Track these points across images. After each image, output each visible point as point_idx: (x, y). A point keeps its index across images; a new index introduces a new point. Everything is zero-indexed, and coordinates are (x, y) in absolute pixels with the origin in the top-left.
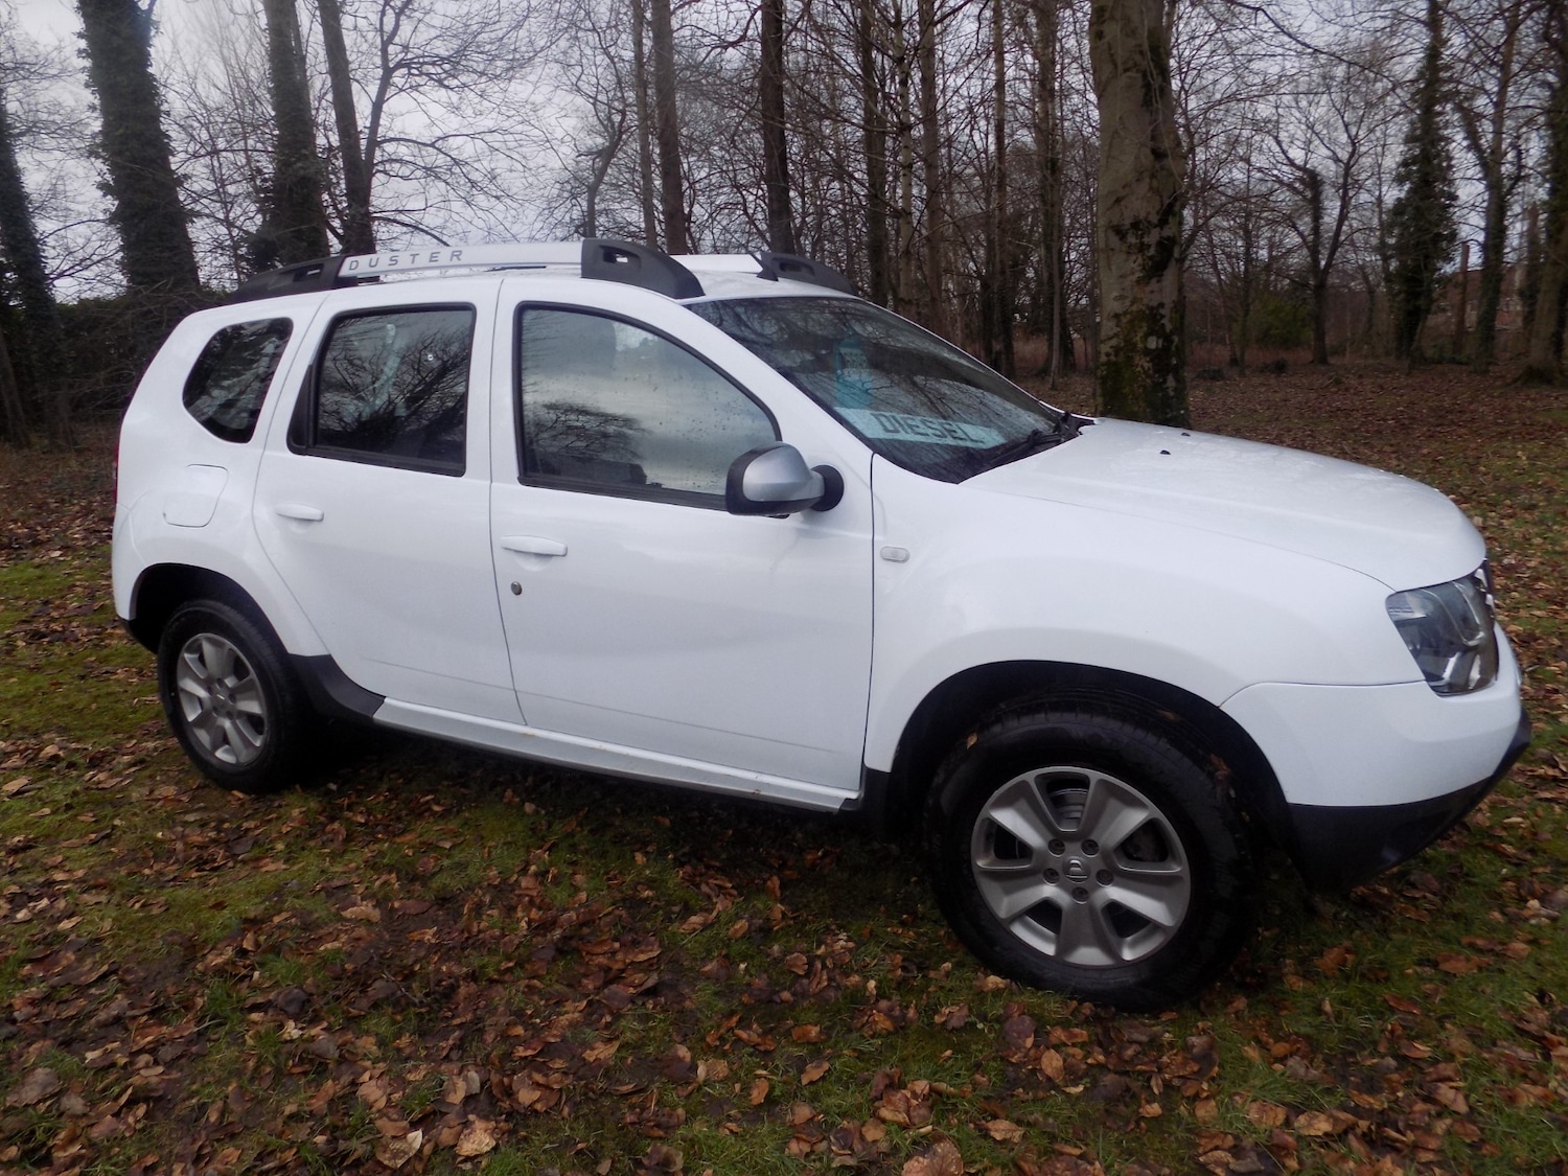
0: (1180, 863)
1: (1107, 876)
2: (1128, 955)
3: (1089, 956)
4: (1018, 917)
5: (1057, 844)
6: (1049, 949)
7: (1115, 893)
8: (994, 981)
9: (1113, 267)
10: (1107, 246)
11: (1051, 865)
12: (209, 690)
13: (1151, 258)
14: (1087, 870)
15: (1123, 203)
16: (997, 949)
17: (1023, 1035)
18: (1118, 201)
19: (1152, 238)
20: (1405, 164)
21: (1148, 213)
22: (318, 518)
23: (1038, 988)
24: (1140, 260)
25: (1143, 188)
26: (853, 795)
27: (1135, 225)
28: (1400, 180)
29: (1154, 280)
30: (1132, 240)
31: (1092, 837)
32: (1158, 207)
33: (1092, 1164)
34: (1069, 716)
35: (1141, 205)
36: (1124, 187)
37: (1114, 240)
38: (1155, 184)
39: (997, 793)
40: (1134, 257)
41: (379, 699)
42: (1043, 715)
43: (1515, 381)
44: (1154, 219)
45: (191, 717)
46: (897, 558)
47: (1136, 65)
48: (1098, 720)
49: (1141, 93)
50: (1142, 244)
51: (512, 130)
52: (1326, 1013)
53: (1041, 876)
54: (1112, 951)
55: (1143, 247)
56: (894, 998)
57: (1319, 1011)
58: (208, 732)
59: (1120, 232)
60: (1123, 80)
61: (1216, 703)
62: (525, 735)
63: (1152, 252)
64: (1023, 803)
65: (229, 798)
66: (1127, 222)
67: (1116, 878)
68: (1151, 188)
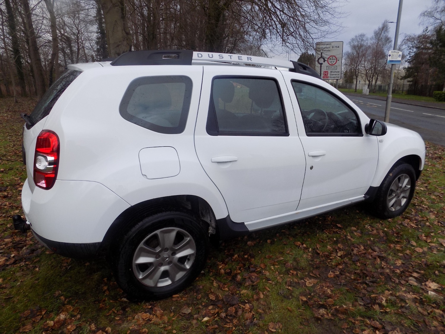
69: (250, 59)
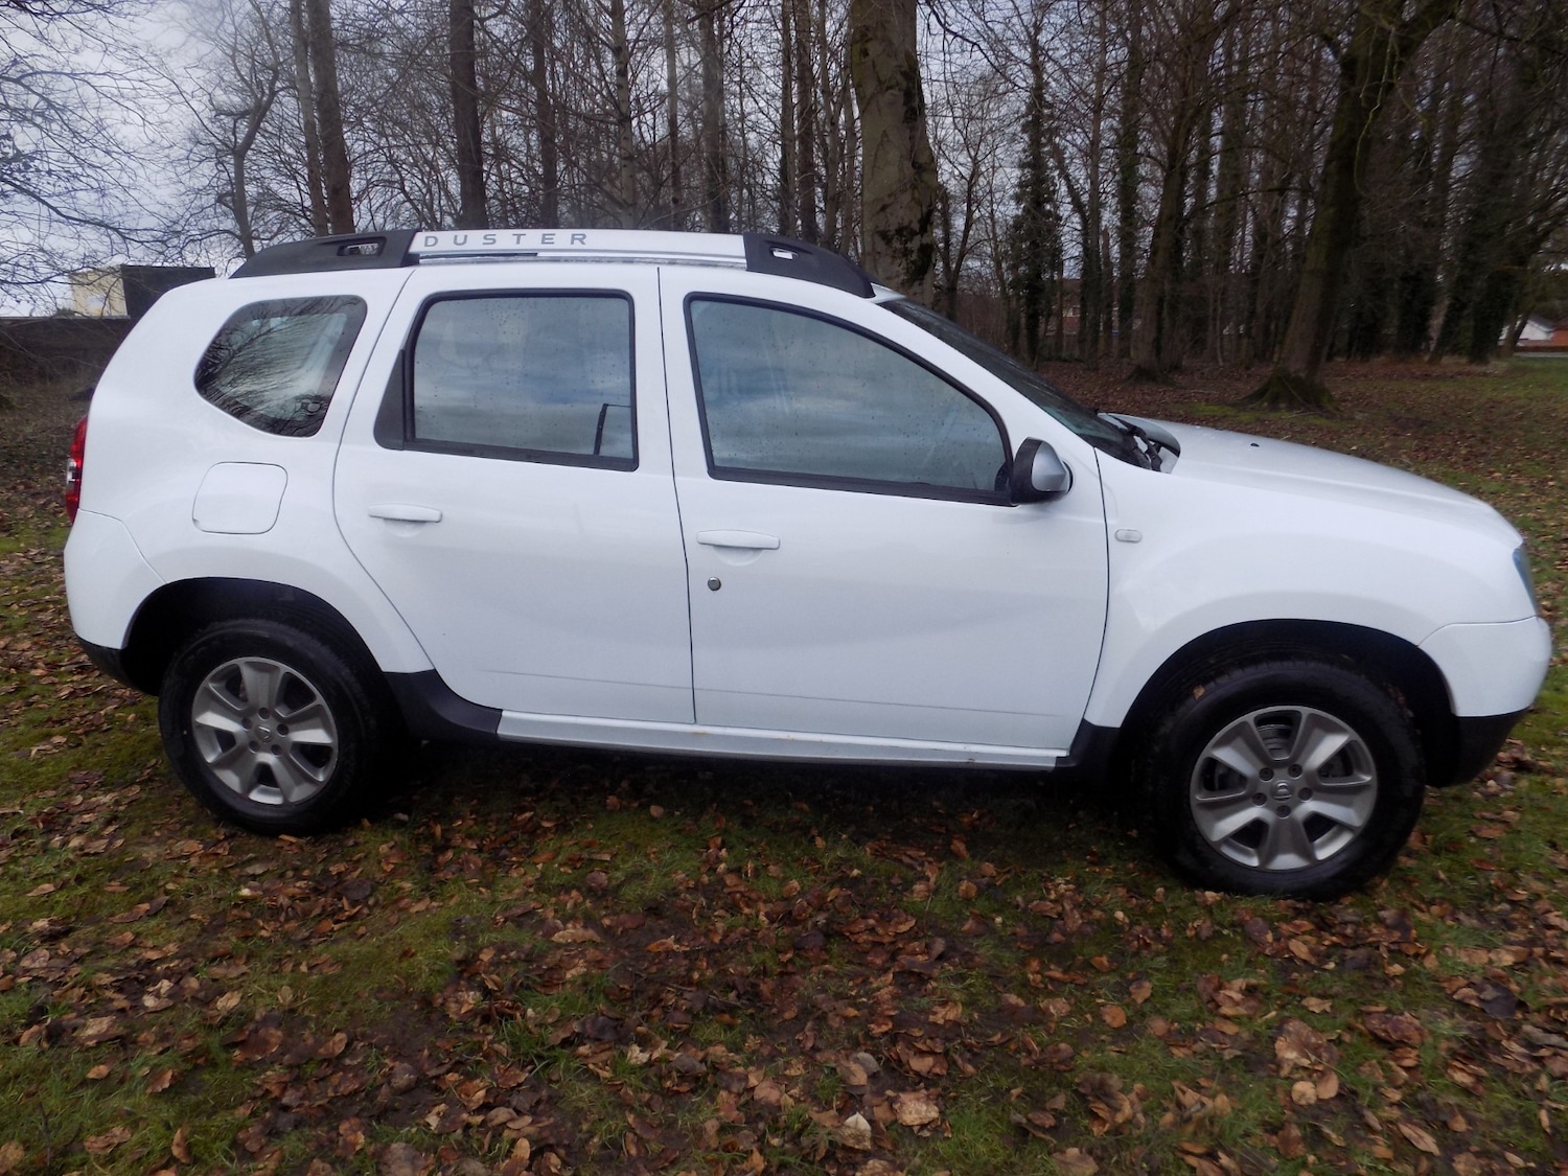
0: (1367, 773)
1: (1306, 794)
2: (1323, 854)
3: (1287, 861)
4: (1226, 841)
5: (1267, 773)
6: (1254, 862)
7: (1311, 806)
8: (1210, 895)
9: (880, 270)
10: (873, 249)
11: (1261, 790)
12: (245, 723)
13: (913, 262)
14: (1290, 789)
15: (888, 210)
16: (1211, 868)
17: (1263, 933)
18: (884, 208)
19: (915, 244)
20: (1021, 185)
21: (911, 222)
22: (437, 519)
23: (1250, 895)
24: (904, 264)
25: (906, 198)
26: (1063, 754)
27: (899, 231)
28: (1018, 198)
29: (917, 283)
30: (897, 244)
31: (1298, 763)
32: (919, 216)
33: (1402, 1014)
34: (1288, 664)
35: (904, 213)
36: (889, 196)
37: (881, 245)
38: (917, 195)
39: (1218, 735)
40: (898, 261)
41: (495, 714)
42: (1265, 665)
43: (1129, 378)
44: (916, 226)
45: (210, 759)
46: (1129, 540)
47: (898, 84)
48: (1312, 665)
49: (902, 110)
50: (906, 249)
51: (128, 76)
52: (1442, 880)
53: (1251, 800)
54: (1307, 853)
55: (906, 253)
56: (1143, 923)
57: (1437, 879)
58: (237, 773)
59: (885, 236)
60: (888, 96)
61: (1416, 643)
62: (696, 734)
63: (914, 257)
64: (1239, 742)
65: (278, 844)
66: (893, 228)
67: (1315, 793)
68: (913, 199)
69: (581, 241)
